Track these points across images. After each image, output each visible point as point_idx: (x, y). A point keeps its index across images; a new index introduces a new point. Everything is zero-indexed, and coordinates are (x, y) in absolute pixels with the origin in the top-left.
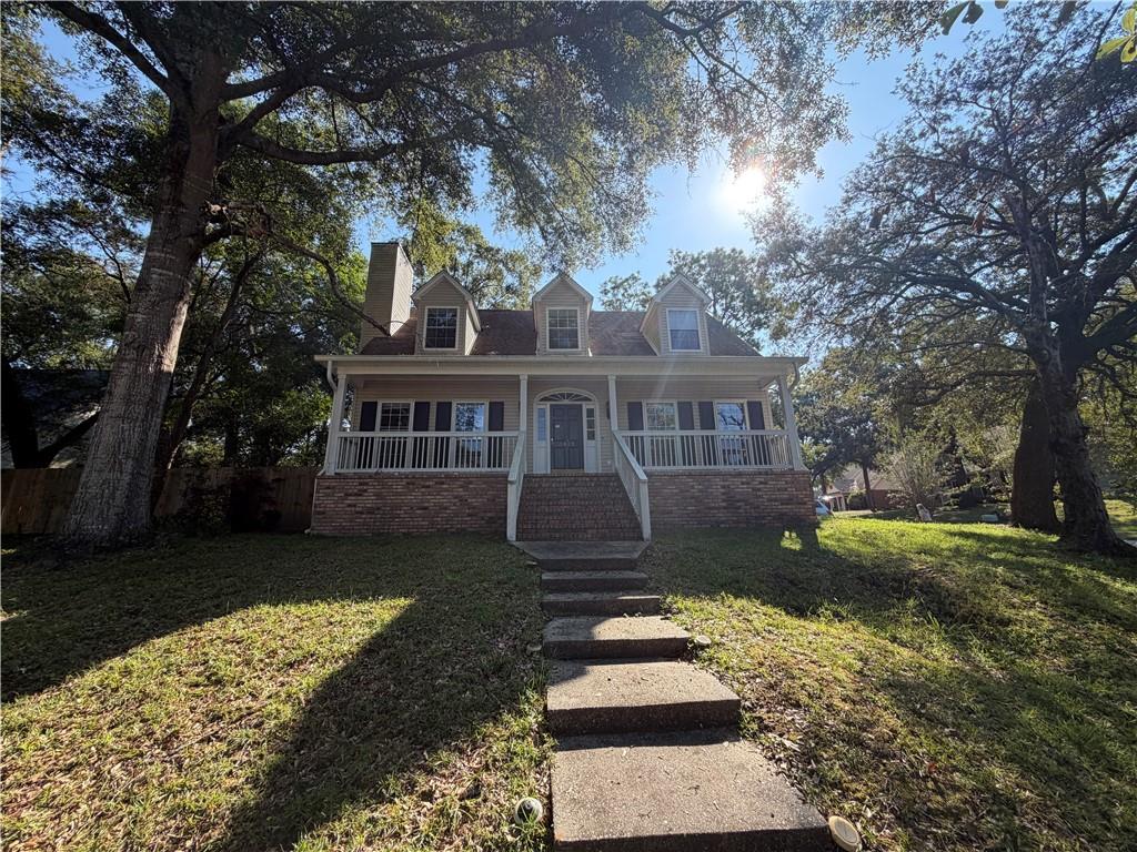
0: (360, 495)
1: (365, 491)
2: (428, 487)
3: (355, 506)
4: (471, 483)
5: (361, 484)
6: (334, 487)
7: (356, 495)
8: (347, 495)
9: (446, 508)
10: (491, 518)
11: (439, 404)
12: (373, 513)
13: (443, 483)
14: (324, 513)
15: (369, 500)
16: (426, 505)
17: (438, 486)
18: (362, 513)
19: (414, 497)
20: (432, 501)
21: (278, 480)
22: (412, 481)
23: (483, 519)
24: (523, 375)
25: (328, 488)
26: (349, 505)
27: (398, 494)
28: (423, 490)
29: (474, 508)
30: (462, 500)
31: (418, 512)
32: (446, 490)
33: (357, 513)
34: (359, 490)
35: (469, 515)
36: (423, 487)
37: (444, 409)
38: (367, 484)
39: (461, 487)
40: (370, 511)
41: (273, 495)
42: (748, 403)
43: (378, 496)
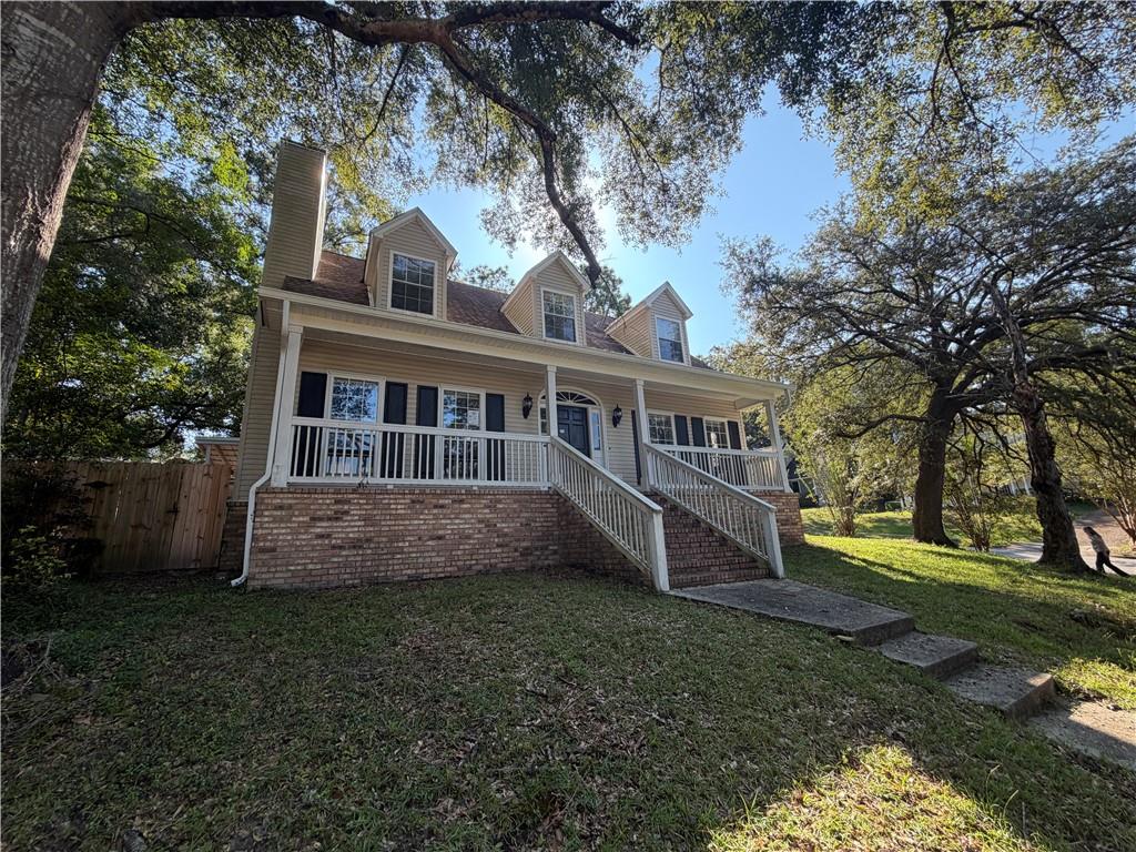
0: (337, 519)
1: (346, 513)
2: (442, 507)
3: (328, 536)
4: (499, 501)
5: (337, 502)
6: (290, 507)
7: (330, 519)
8: (313, 519)
9: (469, 537)
10: (526, 548)
11: (420, 388)
12: (360, 547)
13: (462, 501)
14: (273, 550)
15: (352, 528)
16: (441, 532)
17: (456, 506)
18: (341, 548)
19: (424, 521)
20: (450, 526)
21: (99, 486)
22: (418, 499)
23: (516, 550)
24: (552, 365)
25: (281, 508)
26: (321, 536)
27: (397, 517)
28: (435, 511)
29: (506, 535)
30: (489, 525)
31: (430, 543)
32: (467, 511)
33: (334, 547)
34: (336, 513)
35: (498, 546)
36: (436, 507)
37: (428, 396)
38: (348, 502)
39: (486, 507)
40: (356, 544)
41: (89, 510)
42: (729, 422)
43: (367, 519)
